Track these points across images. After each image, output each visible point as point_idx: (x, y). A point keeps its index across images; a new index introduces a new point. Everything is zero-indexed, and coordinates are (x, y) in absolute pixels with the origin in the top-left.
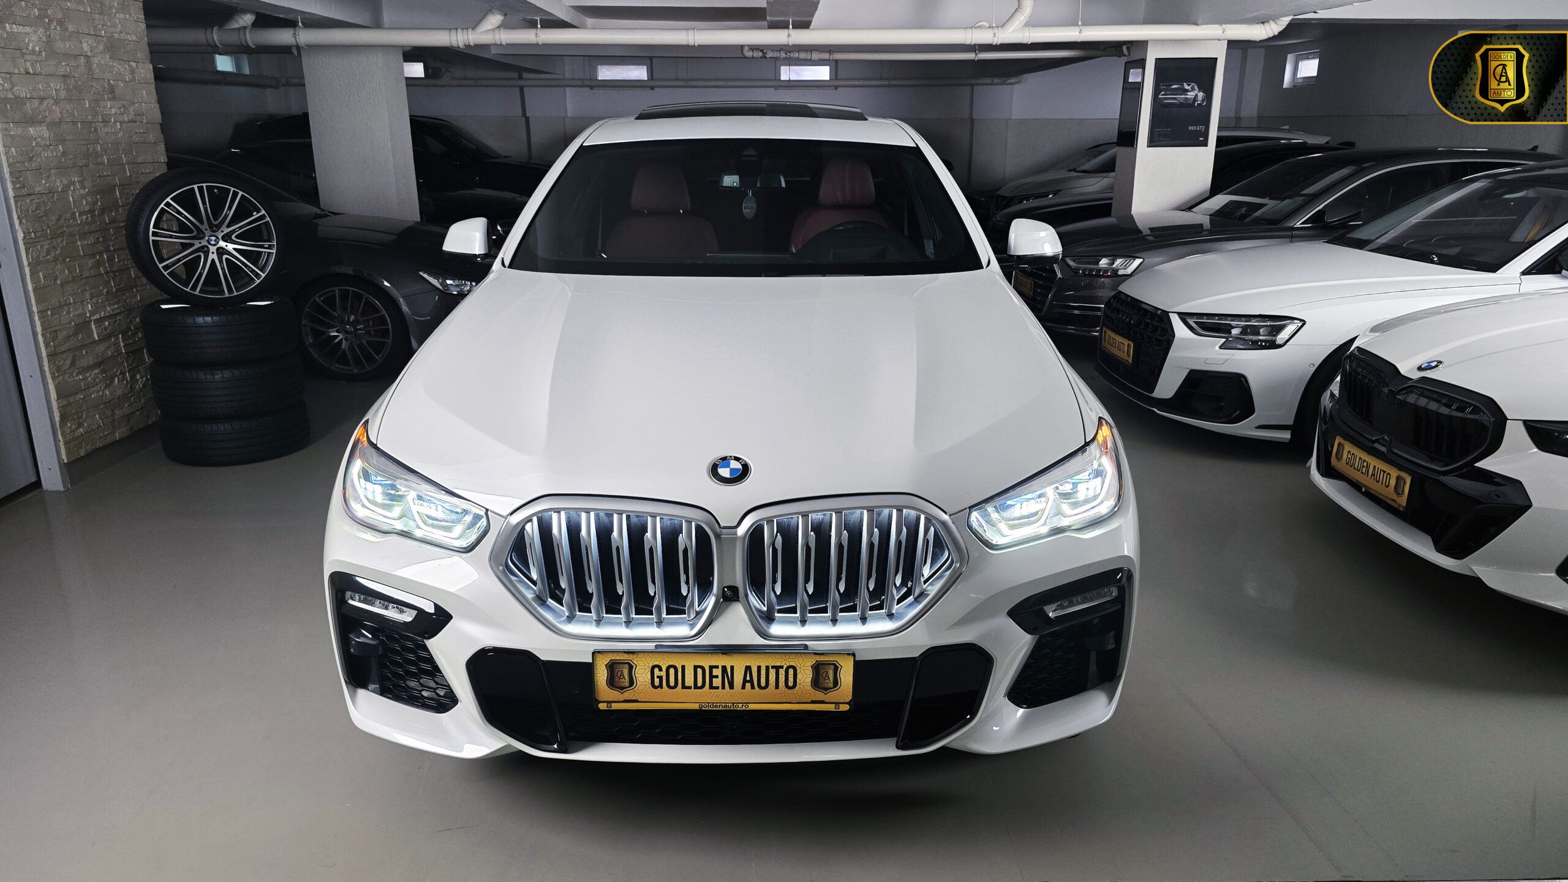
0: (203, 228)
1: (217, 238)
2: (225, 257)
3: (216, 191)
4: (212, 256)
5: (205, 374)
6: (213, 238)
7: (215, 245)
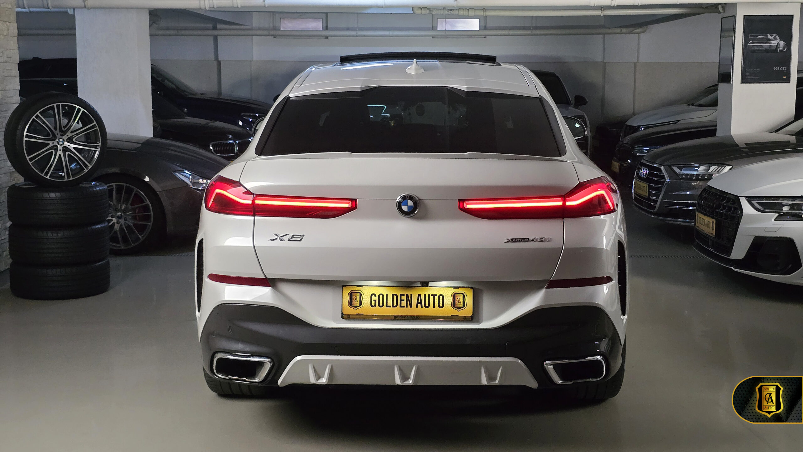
0: (56, 133)
1: (64, 140)
2: (67, 153)
3: (67, 108)
4: (60, 152)
5: (52, 233)
6: (61, 140)
7: (62, 145)
